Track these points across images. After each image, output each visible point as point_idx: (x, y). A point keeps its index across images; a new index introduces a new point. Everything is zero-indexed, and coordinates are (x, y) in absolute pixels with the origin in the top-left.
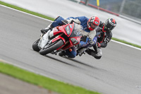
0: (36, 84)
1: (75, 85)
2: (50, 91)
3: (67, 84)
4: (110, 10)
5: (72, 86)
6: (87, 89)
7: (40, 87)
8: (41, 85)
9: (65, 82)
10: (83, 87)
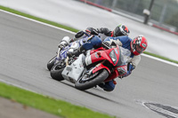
0: (8, 98)
1: (57, 98)
2: (25, 106)
3: (48, 98)
4: (100, 3)
5: (53, 100)
6: (73, 103)
7: (13, 102)
8: (13, 98)
9: (45, 95)
10: (67, 101)
